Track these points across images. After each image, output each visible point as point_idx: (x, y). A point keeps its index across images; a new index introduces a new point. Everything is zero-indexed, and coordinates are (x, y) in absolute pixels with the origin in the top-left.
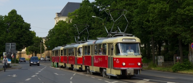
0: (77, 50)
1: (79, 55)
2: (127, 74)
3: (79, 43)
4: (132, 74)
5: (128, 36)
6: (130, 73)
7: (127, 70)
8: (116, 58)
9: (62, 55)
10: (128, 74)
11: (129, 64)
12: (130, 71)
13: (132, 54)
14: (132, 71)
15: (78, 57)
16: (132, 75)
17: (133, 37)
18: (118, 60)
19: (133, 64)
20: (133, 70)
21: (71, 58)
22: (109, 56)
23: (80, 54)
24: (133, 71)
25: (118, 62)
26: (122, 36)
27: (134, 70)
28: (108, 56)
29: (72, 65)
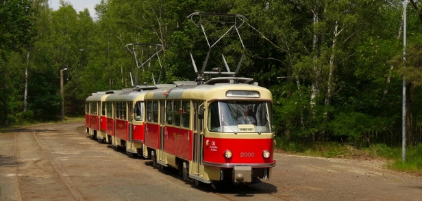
0: (133, 107)
1: (137, 120)
2: (236, 181)
3: (139, 90)
4: (248, 179)
5: (243, 82)
6: (242, 179)
7: (236, 168)
8: (211, 140)
9: (104, 113)
10: (238, 180)
11: (242, 155)
12: (243, 171)
13: (251, 129)
14: (248, 171)
15: (135, 123)
16: (247, 183)
17: (255, 87)
18: (214, 143)
19: (252, 155)
20: (249, 169)
21: (121, 125)
22: (196, 132)
23: (138, 117)
24: (250, 173)
25: (214, 148)
26: (227, 81)
27: (253, 169)
28: (194, 132)
29: (123, 142)
